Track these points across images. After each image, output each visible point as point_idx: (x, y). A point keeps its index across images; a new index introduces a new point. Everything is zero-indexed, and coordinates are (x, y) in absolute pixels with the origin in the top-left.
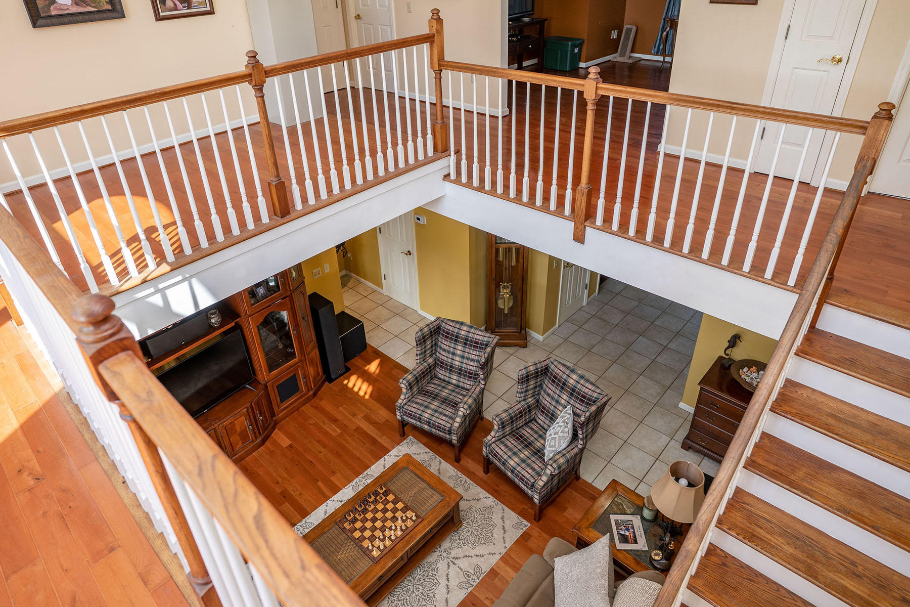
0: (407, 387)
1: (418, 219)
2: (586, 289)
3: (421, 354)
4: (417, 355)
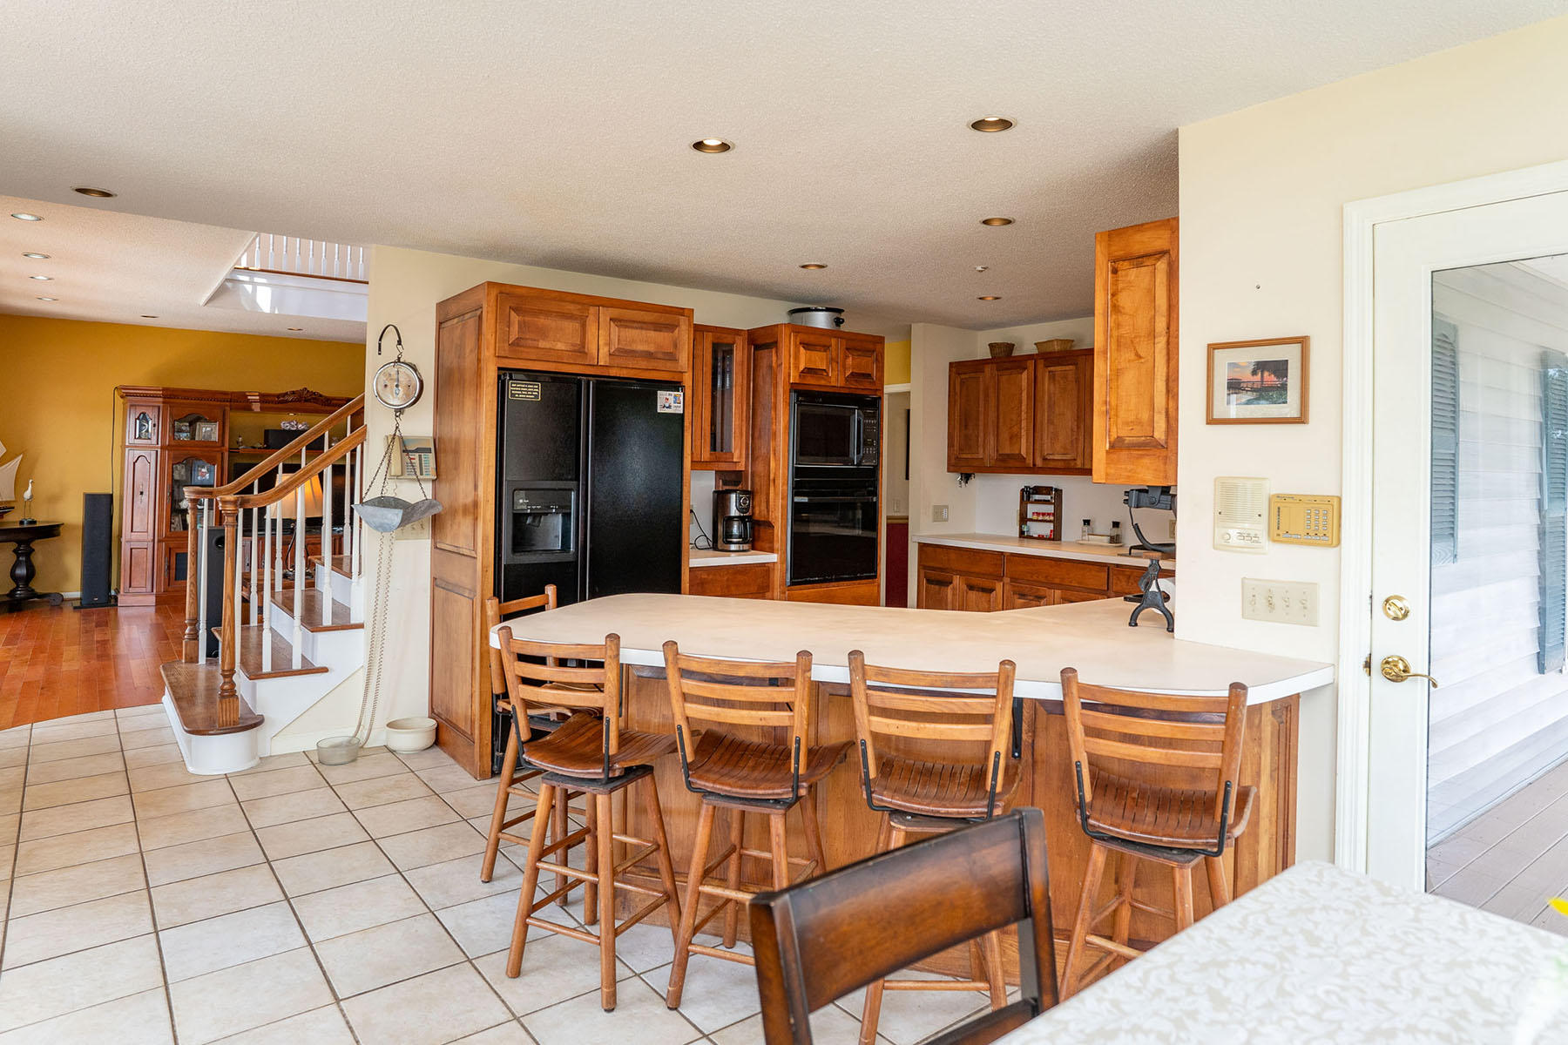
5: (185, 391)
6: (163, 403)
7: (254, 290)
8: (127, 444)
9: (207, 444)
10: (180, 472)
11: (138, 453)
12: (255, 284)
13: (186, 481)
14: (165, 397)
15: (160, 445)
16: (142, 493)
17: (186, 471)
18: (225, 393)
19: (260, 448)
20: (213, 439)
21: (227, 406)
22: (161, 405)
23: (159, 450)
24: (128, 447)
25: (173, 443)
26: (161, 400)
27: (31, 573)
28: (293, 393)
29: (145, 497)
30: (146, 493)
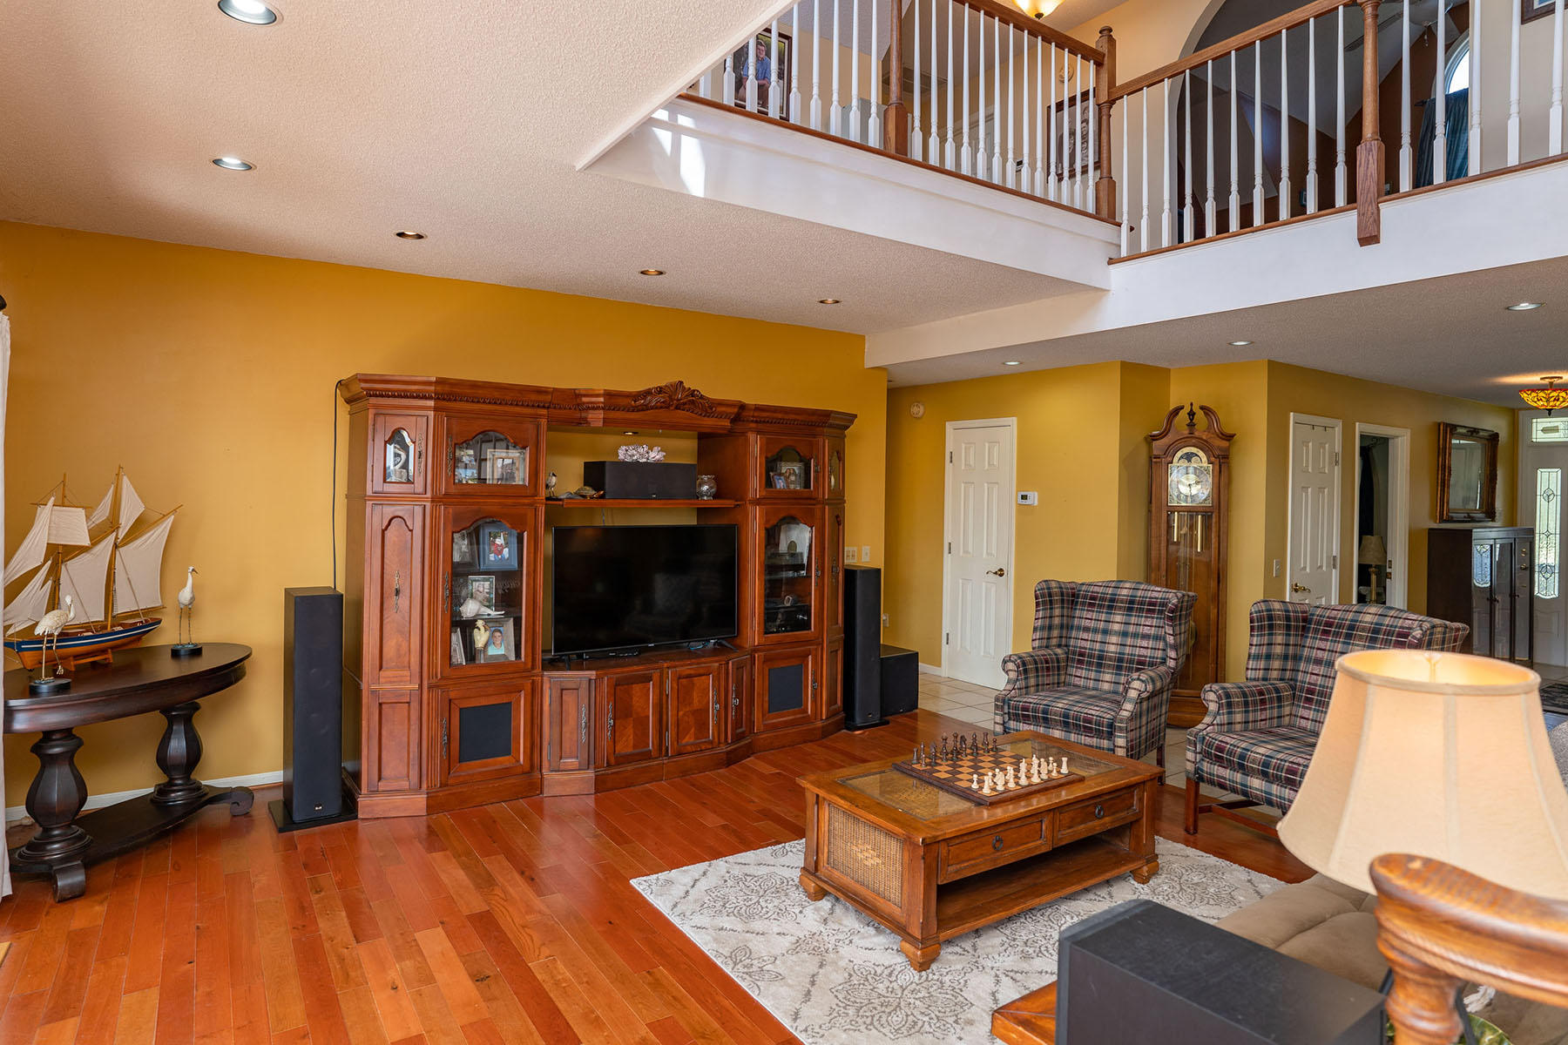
0: (1018, 667)
1: (1024, 497)
2: (1335, 567)
3: (1043, 628)
4: (1035, 629)
5: (474, 385)
6: (436, 409)
7: (676, 145)
8: (369, 492)
9: (505, 491)
10: (461, 548)
11: (389, 511)
12: (678, 131)
13: (470, 564)
14: (438, 397)
15: (429, 495)
16: (397, 592)
17: (471, 543)
18: (540, 391)
19: (592, 498)
20: (518, 481)
21: (541, 416)
22: (431, 414)
23: (428, 505)
24: (371, 498)
25: (453, 490)
26: (431, 403)
27: (195, 753)
28: (660, 390)
29: (403, 601)
30: (405, 592)
